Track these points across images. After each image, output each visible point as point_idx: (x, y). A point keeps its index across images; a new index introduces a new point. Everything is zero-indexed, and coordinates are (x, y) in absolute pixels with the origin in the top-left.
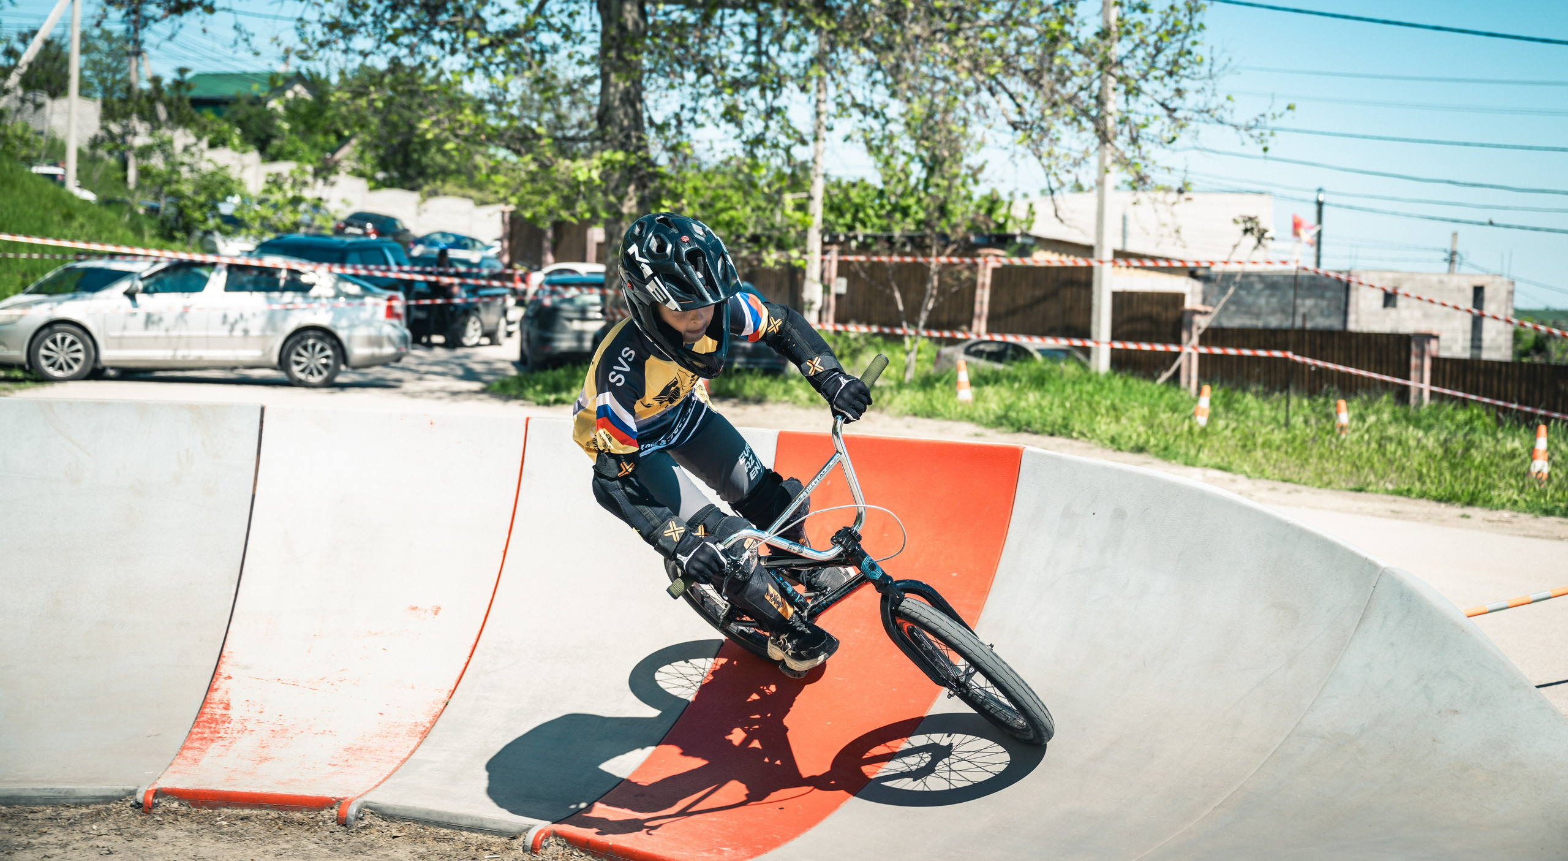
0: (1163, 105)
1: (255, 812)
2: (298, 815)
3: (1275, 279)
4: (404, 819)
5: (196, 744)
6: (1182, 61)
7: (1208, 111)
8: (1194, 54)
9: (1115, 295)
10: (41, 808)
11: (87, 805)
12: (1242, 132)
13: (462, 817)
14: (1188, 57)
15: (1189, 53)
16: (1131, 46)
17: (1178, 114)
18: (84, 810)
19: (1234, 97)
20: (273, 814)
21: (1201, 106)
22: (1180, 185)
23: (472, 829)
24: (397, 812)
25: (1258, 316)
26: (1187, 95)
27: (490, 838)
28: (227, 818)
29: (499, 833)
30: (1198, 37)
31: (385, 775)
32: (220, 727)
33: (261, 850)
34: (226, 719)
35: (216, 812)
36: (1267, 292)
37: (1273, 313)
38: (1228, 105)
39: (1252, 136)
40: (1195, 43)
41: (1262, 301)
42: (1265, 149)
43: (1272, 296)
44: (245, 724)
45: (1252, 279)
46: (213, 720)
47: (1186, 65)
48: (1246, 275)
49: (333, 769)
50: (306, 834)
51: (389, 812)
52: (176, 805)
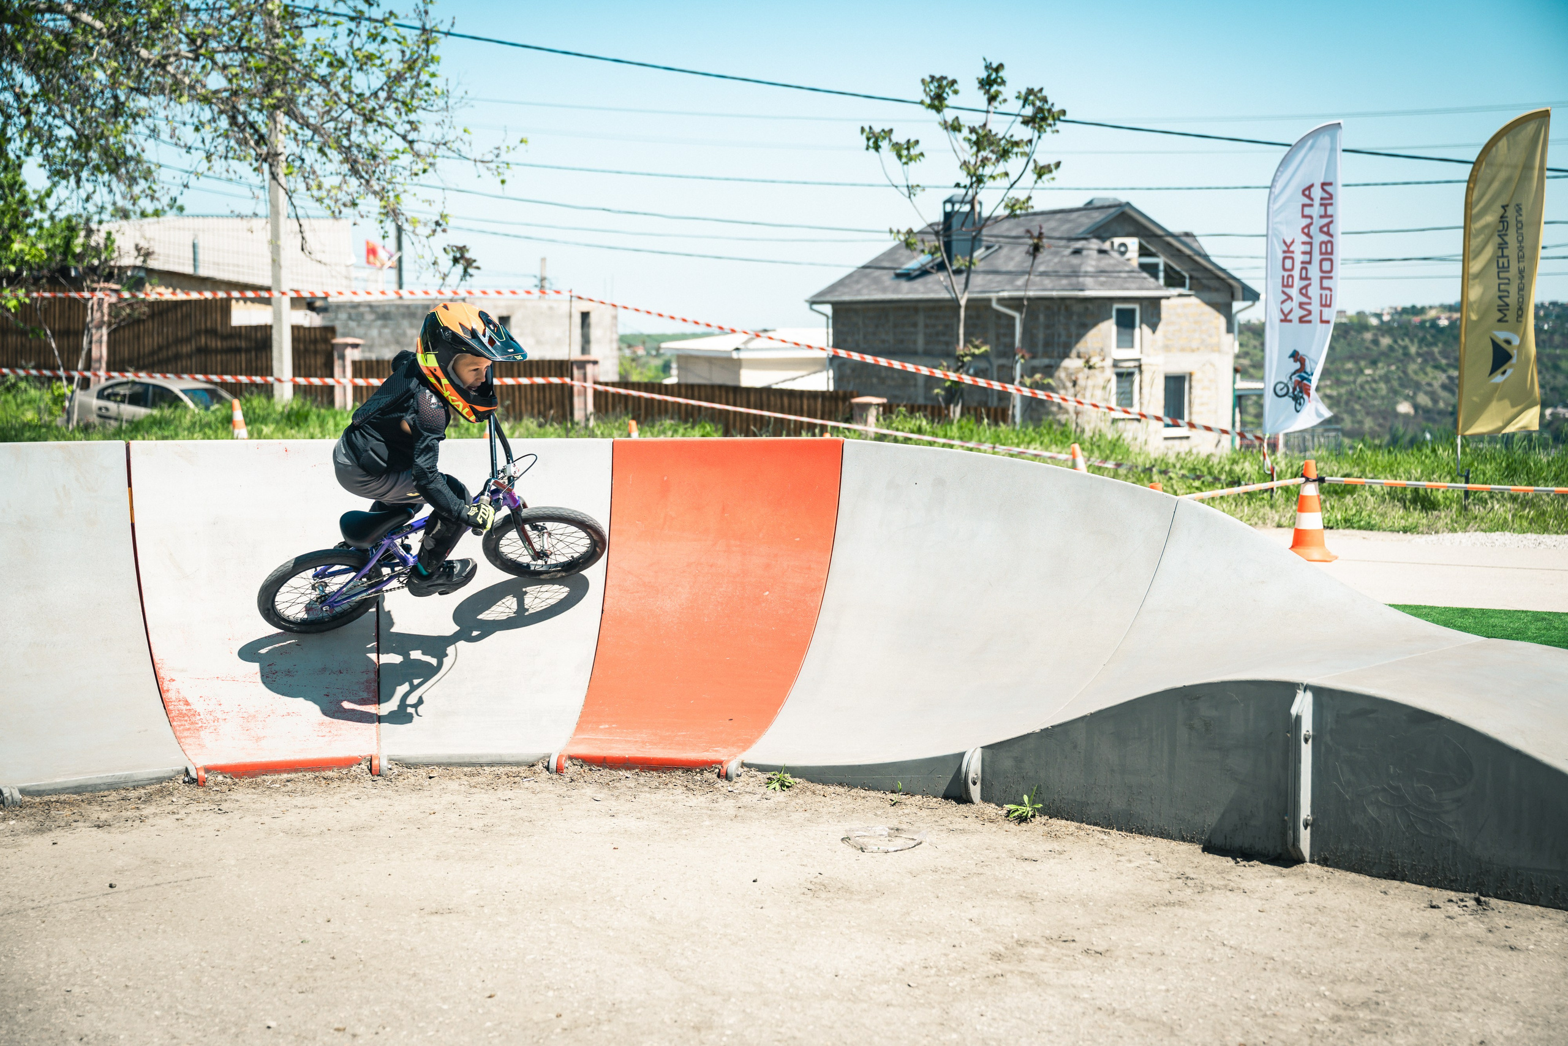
0: (404, 138)
1: (293, 776)
2: (330, 774)
3: (387, 309)
4: (427, 765)
5: (186, 734)
6: (420, 92)
7: (445, 144)
8: (433, 86)
9: (296, 329)
10: (106, 793)
11: (143, 787)
12: (479, 164)
13: (482, 756)
14: (426, 89)
15: (428, 85)
16: (384, 79)
17: (416, 146)
18: (143, 791)
19: (471, 130)
20: (310, 775)
21: (438, 137)
22: (437, 218)
23: (491, 764)
24: (420, 760)
25: (370, 348)
26: (421, 127)
27: (508, 769)
28: (273, 782)
29: (518, 764)
30: (432, 68)
31: (375, 738)
32: (193, 719)
33: (337, 797)
34: (196, 714)
35: (259, 780)
36: (379, 323)
37: (387, 344)
38: (466, 137)
39: (488, 168)
40: (433, 75)
41: (374, 332)
42: (503, 182)
43: (385, 326)
44: (214, 714)
45: (362, 309)
46: (181, 715)
47: (426, 97)
48: (356, 306)
49: (326, 739)
50: (355, 784)
51: (412, 761)
52: (220, 778)
